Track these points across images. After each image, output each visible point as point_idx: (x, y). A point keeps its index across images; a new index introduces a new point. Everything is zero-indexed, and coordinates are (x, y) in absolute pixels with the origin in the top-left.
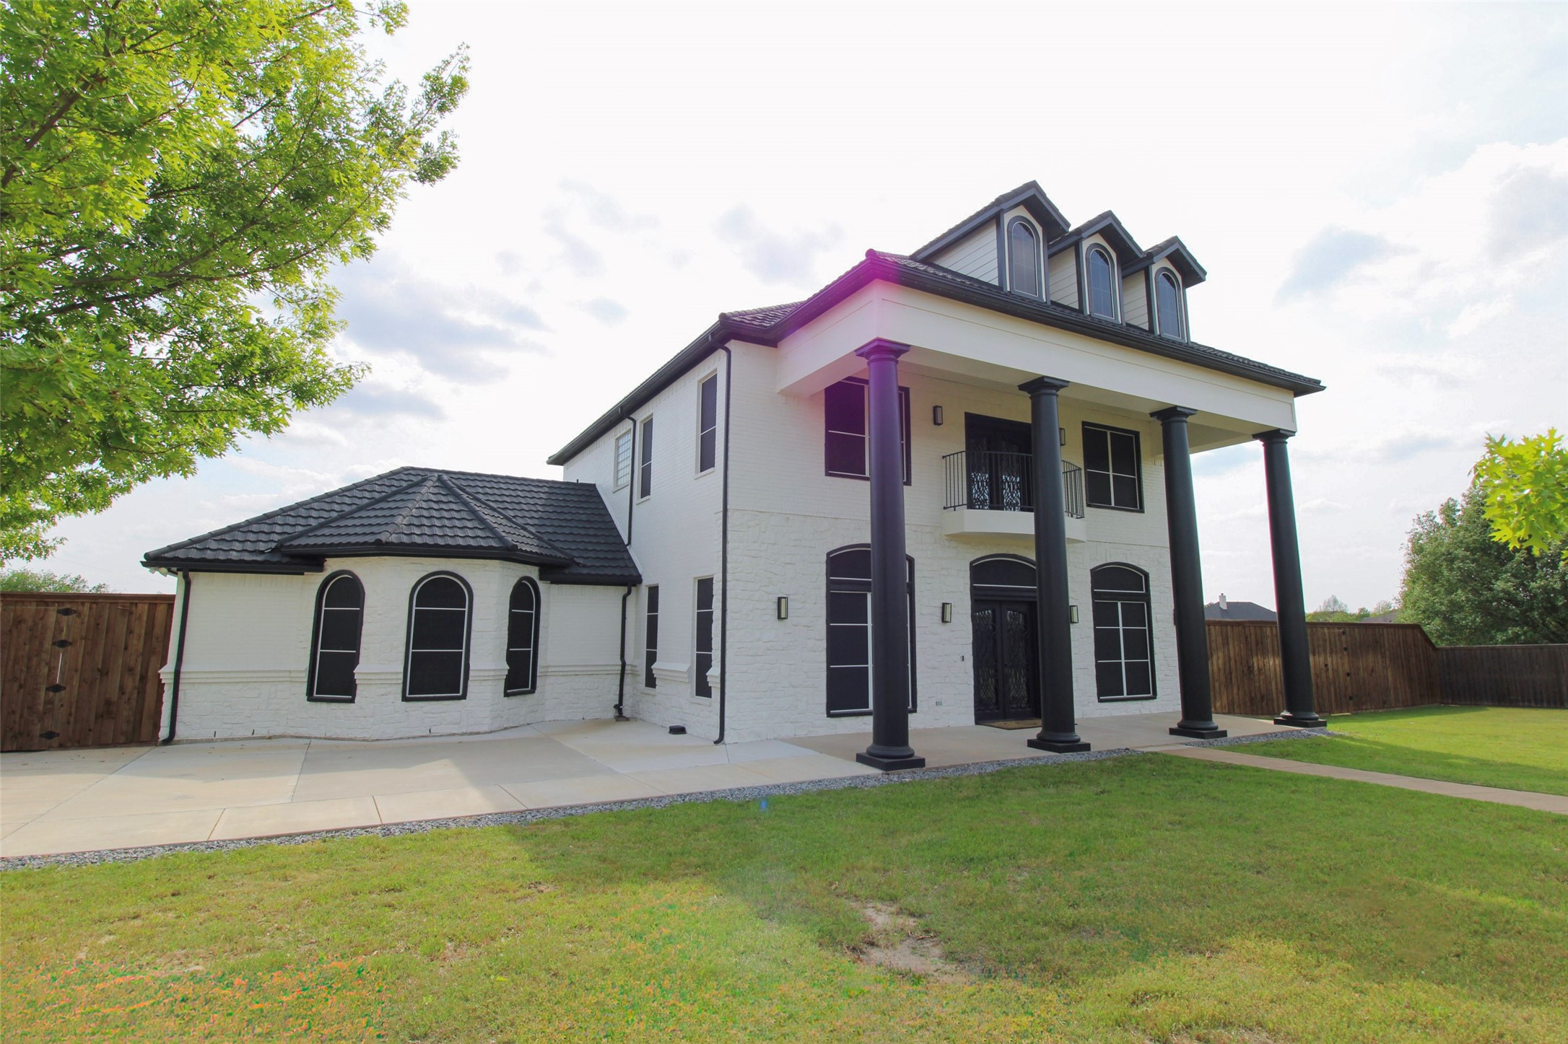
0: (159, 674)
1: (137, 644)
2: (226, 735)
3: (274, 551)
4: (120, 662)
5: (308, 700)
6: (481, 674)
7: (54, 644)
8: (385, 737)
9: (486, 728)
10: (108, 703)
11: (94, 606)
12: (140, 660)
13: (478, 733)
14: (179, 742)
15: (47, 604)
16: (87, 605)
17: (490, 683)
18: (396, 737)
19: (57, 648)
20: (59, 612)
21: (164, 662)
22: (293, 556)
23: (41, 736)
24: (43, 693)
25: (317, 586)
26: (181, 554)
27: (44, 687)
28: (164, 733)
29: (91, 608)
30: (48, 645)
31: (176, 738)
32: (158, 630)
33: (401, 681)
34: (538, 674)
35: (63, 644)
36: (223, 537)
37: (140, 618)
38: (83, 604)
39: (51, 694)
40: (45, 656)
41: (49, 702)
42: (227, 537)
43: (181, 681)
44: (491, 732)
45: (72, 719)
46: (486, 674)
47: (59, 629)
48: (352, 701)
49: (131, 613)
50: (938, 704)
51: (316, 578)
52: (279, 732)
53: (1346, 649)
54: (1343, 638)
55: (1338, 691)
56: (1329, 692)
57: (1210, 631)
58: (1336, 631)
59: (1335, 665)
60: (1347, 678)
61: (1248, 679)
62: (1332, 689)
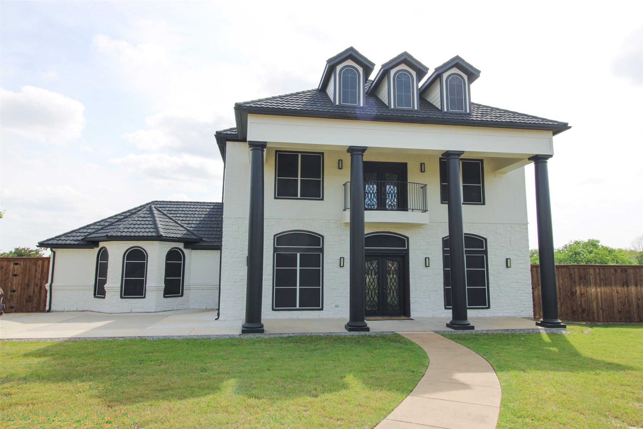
0: (45, 286)
1: (39, 275)
2: (68, 310)
3: (83, 240)
4: (33, 281)
5: (94, 297)
6: (151, 288)
7: (12, 275)
8: (114, 312)
9: (153, 310)
10: (30, 296)
11: (25, 262)
12: (39, 281)
13: (150, 312)
14: (52, 312)
15: (10, 261)
16: (23, 261)
17: (155, 292)
18: (118, 312)
19: (13, 277)
20: (14, 264)
21: (47, 282)
22: (88, 242)
23: (9, 308)
24: (9, 293)
25: (97, 253)
26: (50, 242)
27: (9, 291)
28: (47, 308)
29: (24, 263)
30: (11, 276)
31: (51, 310)
32: (45, 270)
33: (120, 290)
34: (184, 288)
35: (15, 275)
36: (68, 235)
37: (39, 266)
38: (21, 261)
39: (12, 293)
40: (10, 280)
41: (11, 296)
42: (69, 235)
43: (52, 289)
44: (156, 312)
45: (18, 302)
46: (153, 288)
47: (14, 270)
48: (104, 298)
49: (36, 264)
50: (337, 306)
51: (97, 250)
52: (86, 309)
57: (537, 272)
61: (570, 300)
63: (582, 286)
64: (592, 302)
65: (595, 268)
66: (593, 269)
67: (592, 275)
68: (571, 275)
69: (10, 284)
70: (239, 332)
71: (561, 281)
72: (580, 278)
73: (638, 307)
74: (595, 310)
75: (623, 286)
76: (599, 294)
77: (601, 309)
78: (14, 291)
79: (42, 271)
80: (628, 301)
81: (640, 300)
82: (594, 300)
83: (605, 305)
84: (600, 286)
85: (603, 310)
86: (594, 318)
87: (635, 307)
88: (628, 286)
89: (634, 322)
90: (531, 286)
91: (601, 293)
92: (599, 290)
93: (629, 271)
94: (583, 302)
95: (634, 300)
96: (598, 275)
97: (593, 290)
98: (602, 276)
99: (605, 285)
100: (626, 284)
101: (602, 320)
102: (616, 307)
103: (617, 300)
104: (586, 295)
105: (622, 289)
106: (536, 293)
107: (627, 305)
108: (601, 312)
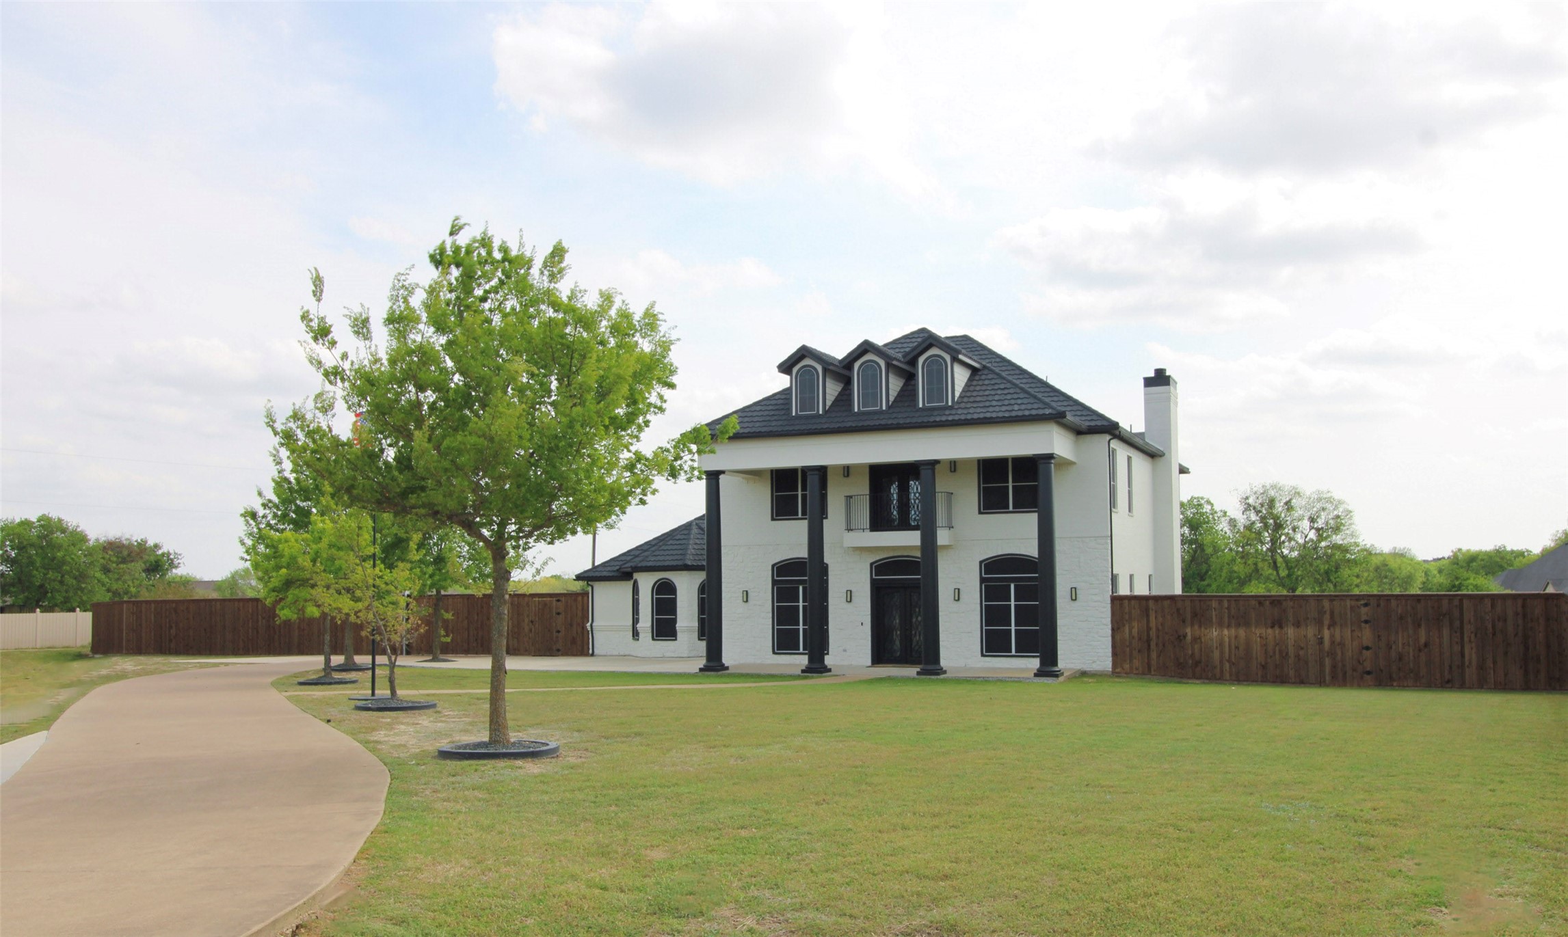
0: (587, 626)
1: (580, 614)
2: (610, 654)
3: (618, 570)
4: (575, 620)
5: (632, 639)
6: (683, 628)
7: (556, 613)
8: (647, 656)
9: (686, 655)
10: (573, 638)
11: (564, 597)
12: (581, 620)
13: (683, 657)
14: (596, 656)
15: (553, 597)
17: (687, 632)
20: (556, 600)
21: (588, 621)
22: (623, 573)
23: (556, 650)
24: (554, 634)
25: (632, 586)
26: (586, 575)
27: (554, 631)
28: (591, 651)
30: (554, 614)
31: (594, 651)
32: (585, 607)
33: (651, 631)
35: (558, 614)
37: (580, 602)
39: (557, 634)
40: (554, 619)
41: (557, 637)
42: (607, 564)
43: (593, 629)
44: (689, 657)
45: (564, 644)
46: (685, 628)
47: (557, 608)
48: (639, 639)
49: (577, 600)
50: (845, 651)
51: (632, 582)
52: (627, 653)
53: (1366, 622)
54: (1364, 610)
55: (1340, 664)
56: (1322, 665)
57: (1121, 605)
58: (1348, 603)
59: (1338, 638)
60: (1364, 651)
61: (1175, 646)
62: (1327, 661)
63: (1196, 627)
64: (1212, 652)
65: (1221, 600)
66: (1217, 601)
67: (1215, 610)
68: (1178, 610)
69: (554, 624)
70: (698, 671)
71: (1160, 619)
72: (1195, 615)
73: (1299, 659)
74: (1217, 663)
75: (1272, 627)
76: (1227, 639)
77: (1229, 661)
78: (558, 632)
79: (583, 609)
80: (1280, 651)
81: (1302, 648)
82: (1217, 647)
83: (1236, 655)
84: (1229, 626)
85: (1232, 664)
86: (1215, 673)
87: (1291, 660)
88: (1281, 627)
89: (1289, 683)
90: (1110, 626)
91: (1229, 638)
92: (1226, 632)
93: (1284, 603)
94: (1196, 651)
95: (1291, 650)
96: (1226, 611)
97: (1215, 633)
98: (1233, 611)
99: (1238, 625)
100: (1278, 623)
101: (1228, 678)
102: (1257, 658)
103: (1259, 649)
104: (1203, 640)
105: (1270, 631)
106: (1118, 637)
107: (1277, 656)
108: (1227, 665)
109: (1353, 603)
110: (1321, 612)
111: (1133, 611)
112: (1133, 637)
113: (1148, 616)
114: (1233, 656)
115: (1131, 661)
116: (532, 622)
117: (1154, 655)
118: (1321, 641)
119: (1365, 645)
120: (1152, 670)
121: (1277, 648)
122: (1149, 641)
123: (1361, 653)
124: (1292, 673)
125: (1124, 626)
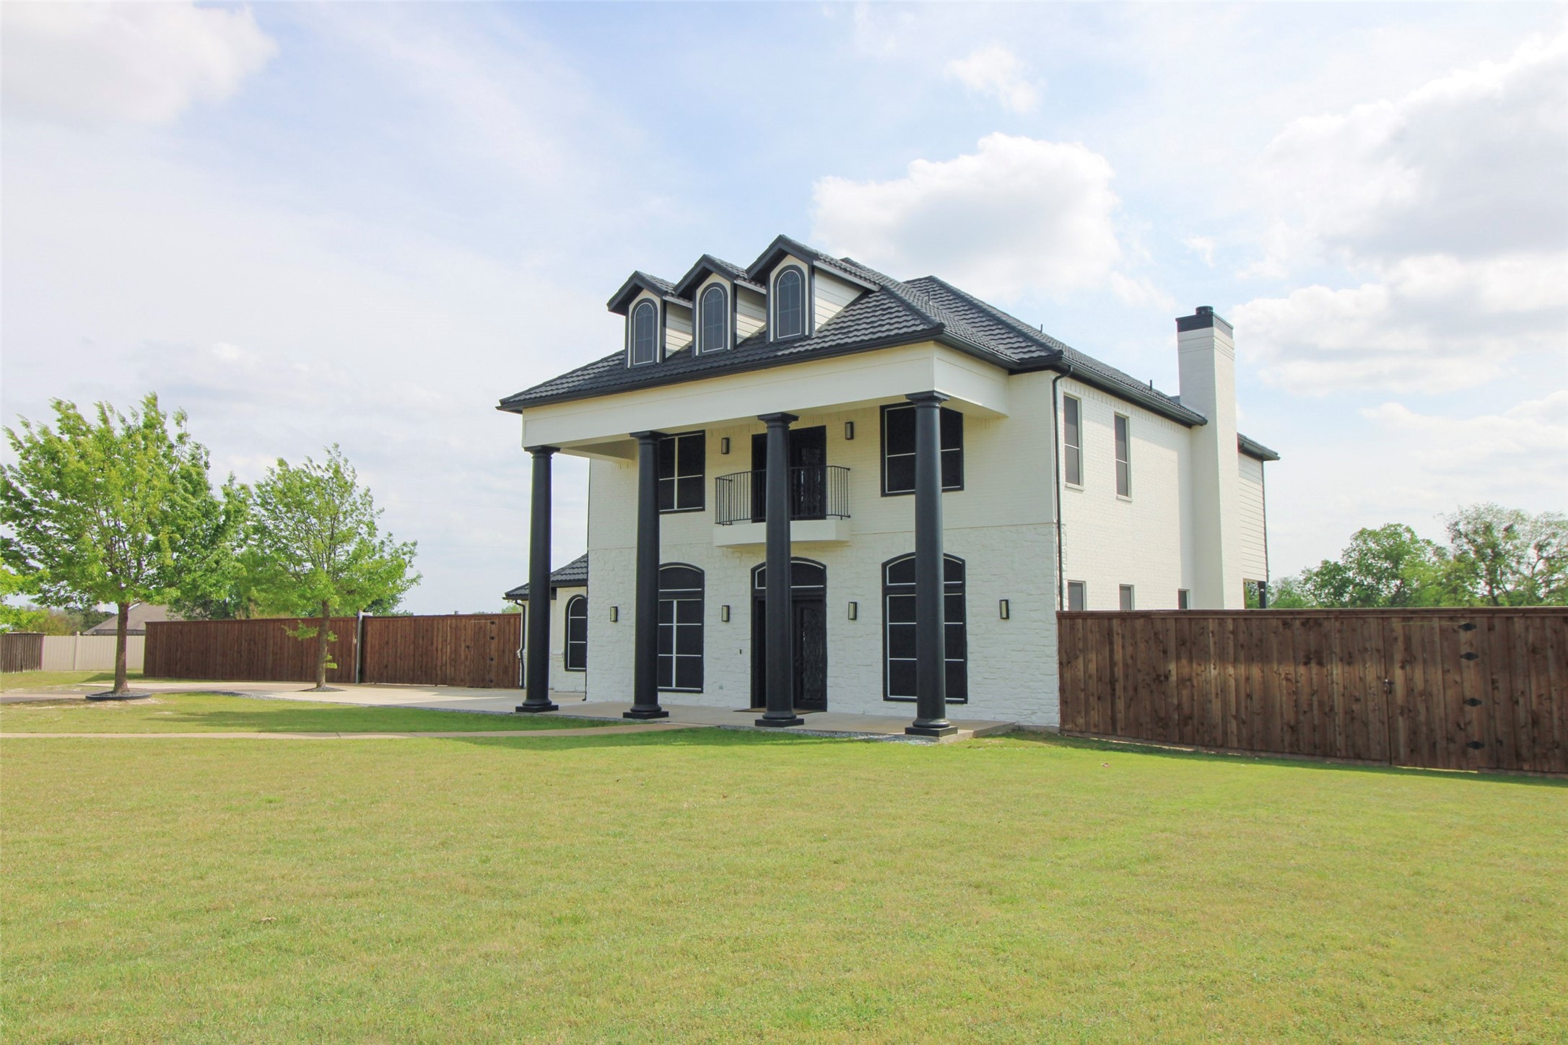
1: (512, 638)
4: (508, 647)
7: (491, 637)
10: (505, 667)
15: (487, 619)
16: (498, 619)
19: (491, 640)
20: (490, 623)
21: (519, 647)
23: (489, 681)
24: (488, 662)
27: (488, 659)
28: (521, 684)
30: (488, 638)
32: (517, 631)
37: (512, 625)
39: (491, 662)
40: (488, 644)
41: (490, 666)
45: (497, 674)
47: (490, 632)
49: (510, 623)
50: (721, 688)
53: (1469, 656)
54: (1464, 636)
55: (1424, 729)
56: (1392, 729)
57: (1072, 628)
58: (1436, 623)
59: (1419, 684)
60: (1468, 708)
61: (1152, 692)
62: (1401, 723)
63: (1184, 662)
64: (1210, 702)
65: (1223, 619)
66: (1217, 621)
67: (1213, 636)
69: (488, 651)
71: (1130, 649)
72: (1182, 642)
73: (1353, 719)
74: (1218, 720)
75: (1306, 664)
76: (1232, 683)
77: (1235, 717)
78: (492, 659)
79: (515, 633)
80: (1321, 704)
81: (1357, 700)
82: (1217, 694)
83: (1247, 708)
84: (1235, 661)
85: (1241, 723)
86: (1215, 739)
87: (1339, 719)
88: (1320, 664)
90: (1056, 660)
91: (1236, 680)
92: (1231, 671)
93: (1326, 623)
94: (1185, 700)
95: (1339, 703)
96: (1231, 636)
97: (1214, 672)
98: (1241, 637)
99: (1250, 660)
100: (1315, 657)
101: (1235, 745)
102: (1282, 715)
103: (1284, 698)
104: (1195, 683)
105: (1302, 670)
106: (1068, 676)
107: (1316, 712)
108: (1233, 725)
109: (1445, 623)
110: (1389, 641)
111: (1090, 636)
112: (1090, 677)
113: (1111, 643)
114: (1243, 709)
115: (1087, 713)
116: (468, 647)
117: (1120, 704)
118: (1390, 690)
119: (1469, 694)
120: (1119, 729)
121: (1315, 698)
122: (1113, 682)
123: (1462, 710)
124: (1340, 741)
125: (1077, 658)
